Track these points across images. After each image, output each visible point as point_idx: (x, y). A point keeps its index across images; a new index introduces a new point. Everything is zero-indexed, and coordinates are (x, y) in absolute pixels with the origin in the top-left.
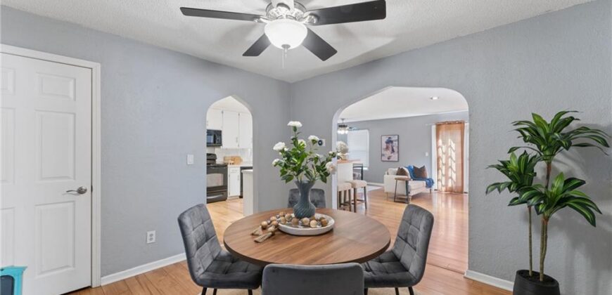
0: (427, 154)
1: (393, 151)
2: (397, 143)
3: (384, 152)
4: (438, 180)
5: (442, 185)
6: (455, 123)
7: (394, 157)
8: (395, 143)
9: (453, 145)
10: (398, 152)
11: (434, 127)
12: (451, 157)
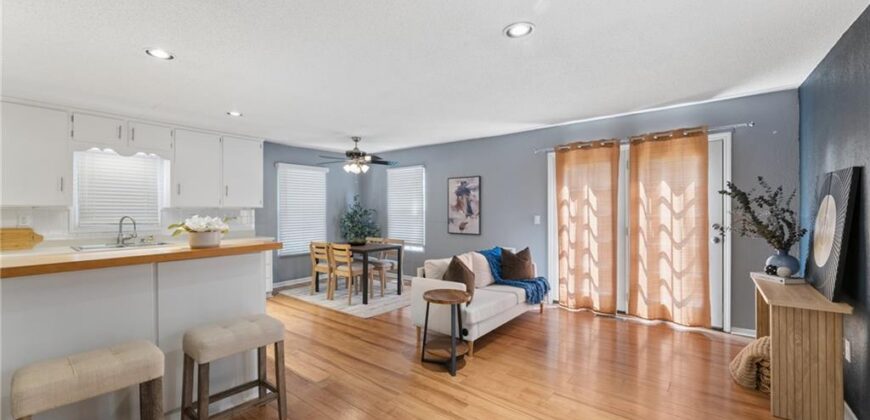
0: (538, 219)
1: (470, 212)
2: (477, 193)
3: (454, 215)
4: (561, 281)
5: (568, 293)
6: (597, 144)
7: (473, 225)
8: (475, 194)
9: (593, 200)
10: (480, 214)
11: (552, 157)
12: (588, 227)
